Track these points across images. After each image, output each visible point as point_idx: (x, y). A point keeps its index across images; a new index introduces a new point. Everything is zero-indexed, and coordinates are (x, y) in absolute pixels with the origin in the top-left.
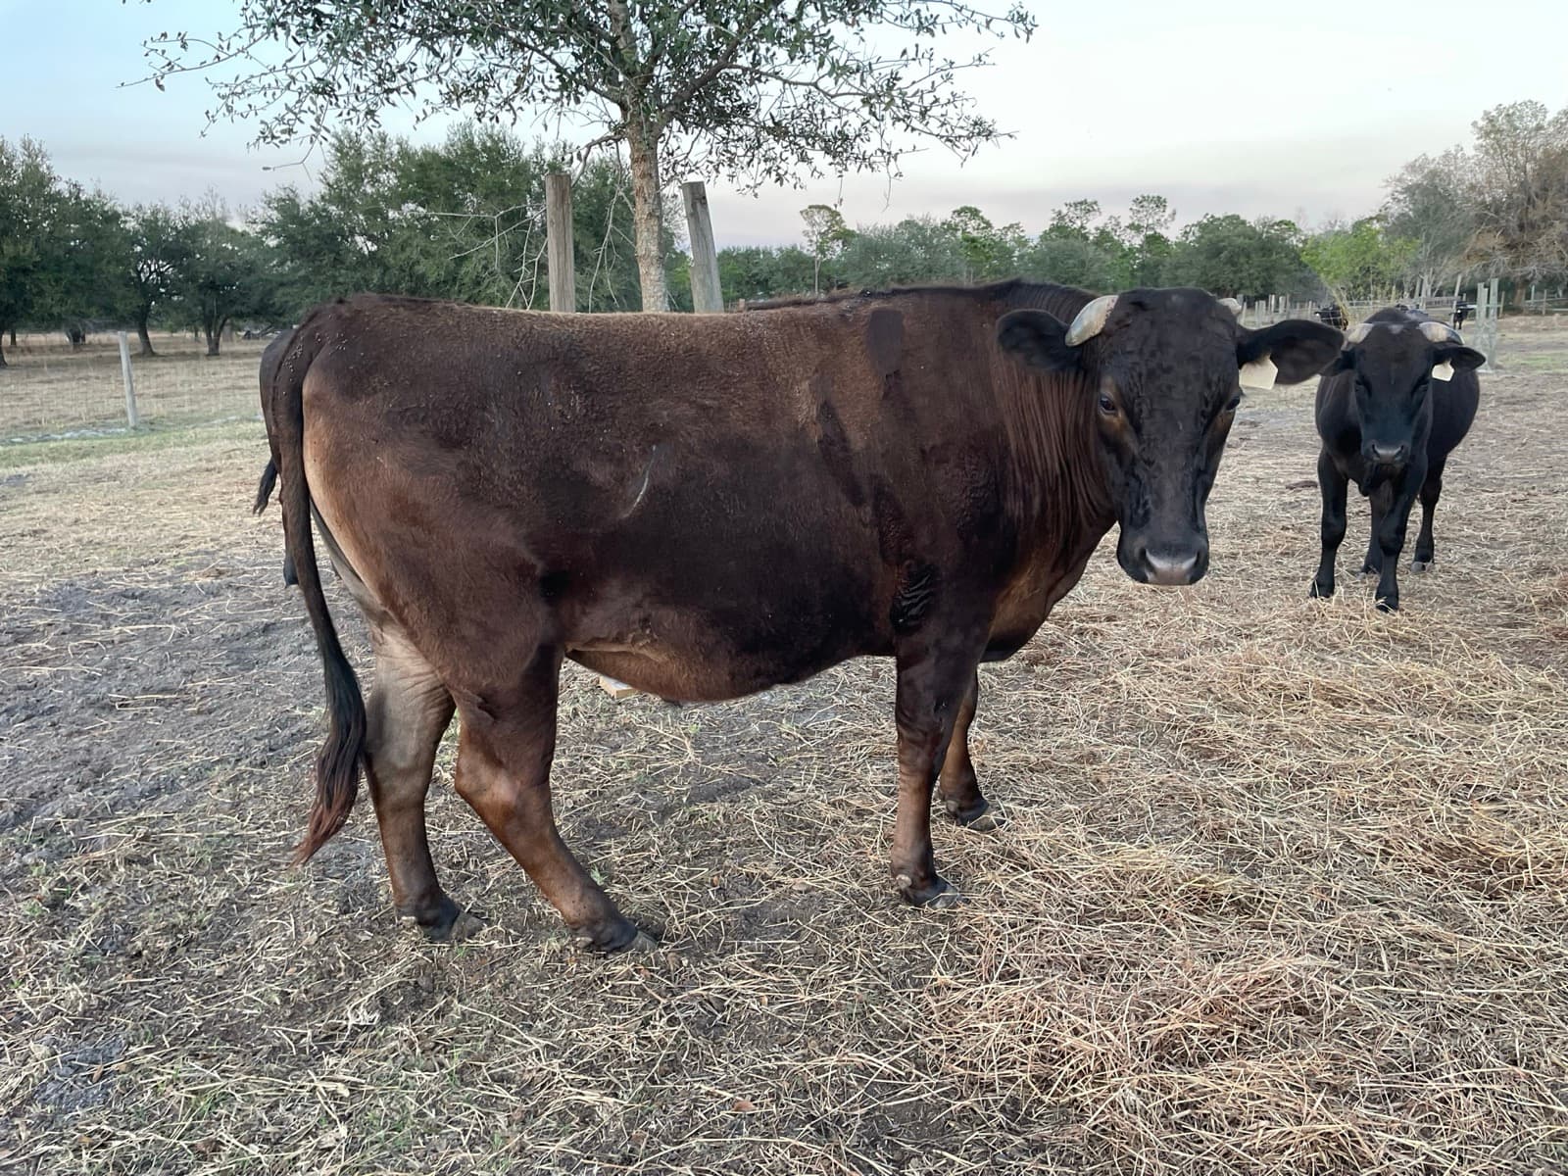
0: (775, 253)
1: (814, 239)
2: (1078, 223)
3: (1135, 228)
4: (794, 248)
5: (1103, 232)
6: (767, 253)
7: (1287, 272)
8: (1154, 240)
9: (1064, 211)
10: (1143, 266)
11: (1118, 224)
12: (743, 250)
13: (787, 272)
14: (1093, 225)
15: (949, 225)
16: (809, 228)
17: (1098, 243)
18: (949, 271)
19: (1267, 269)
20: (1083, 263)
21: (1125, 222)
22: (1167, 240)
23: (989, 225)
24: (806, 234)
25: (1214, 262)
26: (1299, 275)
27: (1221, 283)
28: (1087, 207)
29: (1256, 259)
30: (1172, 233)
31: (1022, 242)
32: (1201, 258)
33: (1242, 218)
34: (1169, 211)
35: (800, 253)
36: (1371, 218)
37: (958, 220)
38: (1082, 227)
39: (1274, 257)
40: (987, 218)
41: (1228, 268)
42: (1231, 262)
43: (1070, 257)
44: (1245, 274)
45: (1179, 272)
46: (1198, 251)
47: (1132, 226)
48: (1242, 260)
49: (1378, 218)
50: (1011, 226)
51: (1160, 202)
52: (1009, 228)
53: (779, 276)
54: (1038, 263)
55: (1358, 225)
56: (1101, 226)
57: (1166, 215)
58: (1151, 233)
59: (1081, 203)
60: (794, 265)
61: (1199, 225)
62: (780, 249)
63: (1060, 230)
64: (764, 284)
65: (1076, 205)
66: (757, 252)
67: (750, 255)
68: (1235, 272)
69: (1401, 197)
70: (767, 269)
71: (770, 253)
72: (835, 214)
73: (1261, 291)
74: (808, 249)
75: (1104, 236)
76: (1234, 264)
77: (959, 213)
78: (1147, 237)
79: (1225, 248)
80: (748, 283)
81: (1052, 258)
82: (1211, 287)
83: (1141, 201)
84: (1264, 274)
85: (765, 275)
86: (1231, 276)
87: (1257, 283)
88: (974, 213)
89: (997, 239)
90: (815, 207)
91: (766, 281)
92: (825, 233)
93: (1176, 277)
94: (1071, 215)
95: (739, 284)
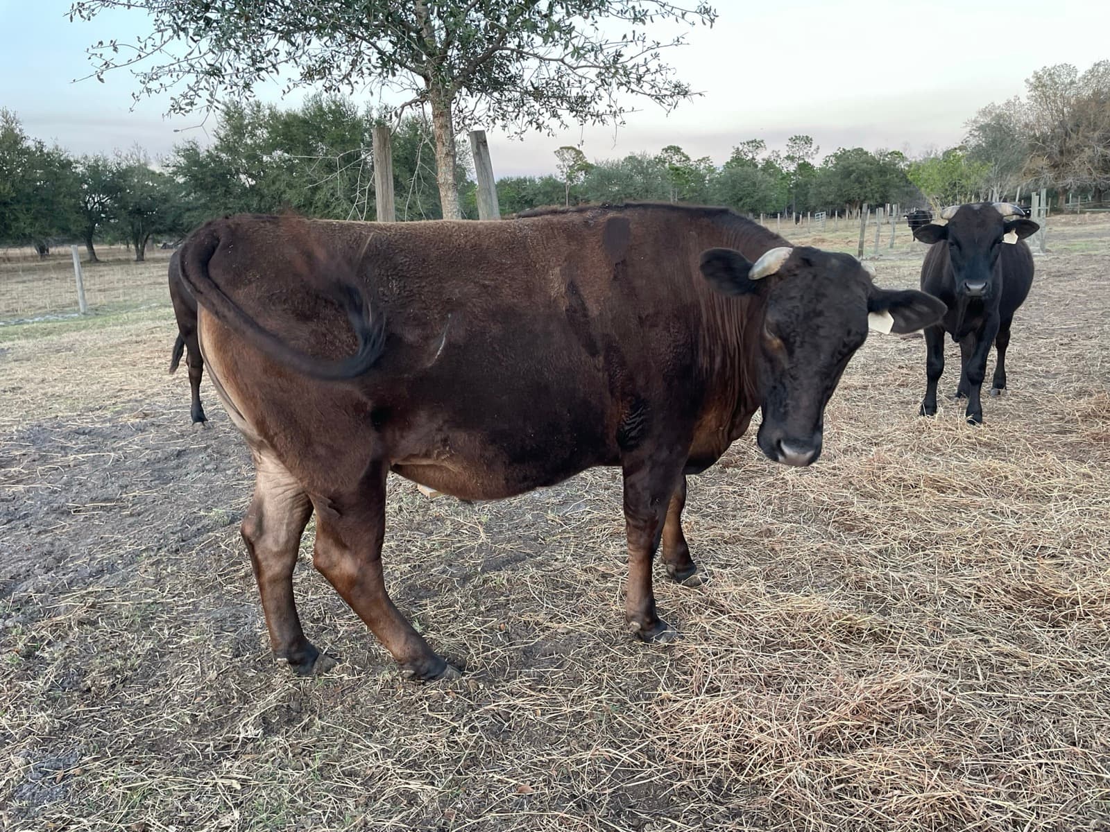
0: (537, 181)
1: (565, 170)
2: (750, 155)
3: (790, 158)
4: (551, 178)
5: (767, 162)
6: (532, 181)
7: (898, 187)
8: (804, 167)
9: (741, 148)
10: (797, 185)
11: (778, 156)
12: (514, 180)
13: (546, 194)
14: (761, 157)
15: (660, 159)
16: (561, 163)
17: (764, 169)
18: (660, 192)
19: (884, 186)
20: (754, 184)
21: (784, 154)
22: (813, 167)
23: (688, 159)
24: (559, 167)
25: (846, 181)
26: (906, 189)
27: (851, 196)
28: (757, 144)
29: (875, 178)
30: (817, 162)
31: (711, 170)
32: (838, 179)
33: (865, 150)
34: (814, 147)
35: (555, 181)
36: (956, 148)
37: (666, 155)
38: (753, 158)
39: (888, 177)
40: (686, 153)
41: (857, 185)
42: (858, 181)
43: (745, 180)
44: (868, 189)
45: (822, 189)
46: (834, 174)
47: (788, 158)
48: (866, 179)
49: (961, 148)
50: (704, 159)
51: (808, 141)
52: (702, 160)
53: (540, 197)
54: (723, 184)
55: (947, 154)
56: (766, 157)
57: (812, 149)
58: (802, 162)
59: (752, 142)
60: (551, 189)
61: (835, 155)
62: (541, 178)
63: (738, 160)
64: (530, 203)
65: (749, 143)
66: (525, 180)
67: (520, 183)
68: (861, 188)
69: (976, 133)
70: (532, 192)
71: (534, 181)
72: (579, 153)
73: (879, 200)
74: (561, 178)
75: (769, 164)
76: (860, 183)
77: (666, 150)
78: (799, 165)
79: (853, 171)
80: (519, 202)
81: (732, 181)
82: (845, 199)
83: (794, 140)
84: (882, 189)
85: (531, 197)
86: (859, 191)
87: (877, 196)
88: (677, 150)
89: (694, 168)
90: (565, 148)
91: (532, 200)
92: (572, 167)
93: (820, 193)
94: (745, 150)
95: (512, 203)
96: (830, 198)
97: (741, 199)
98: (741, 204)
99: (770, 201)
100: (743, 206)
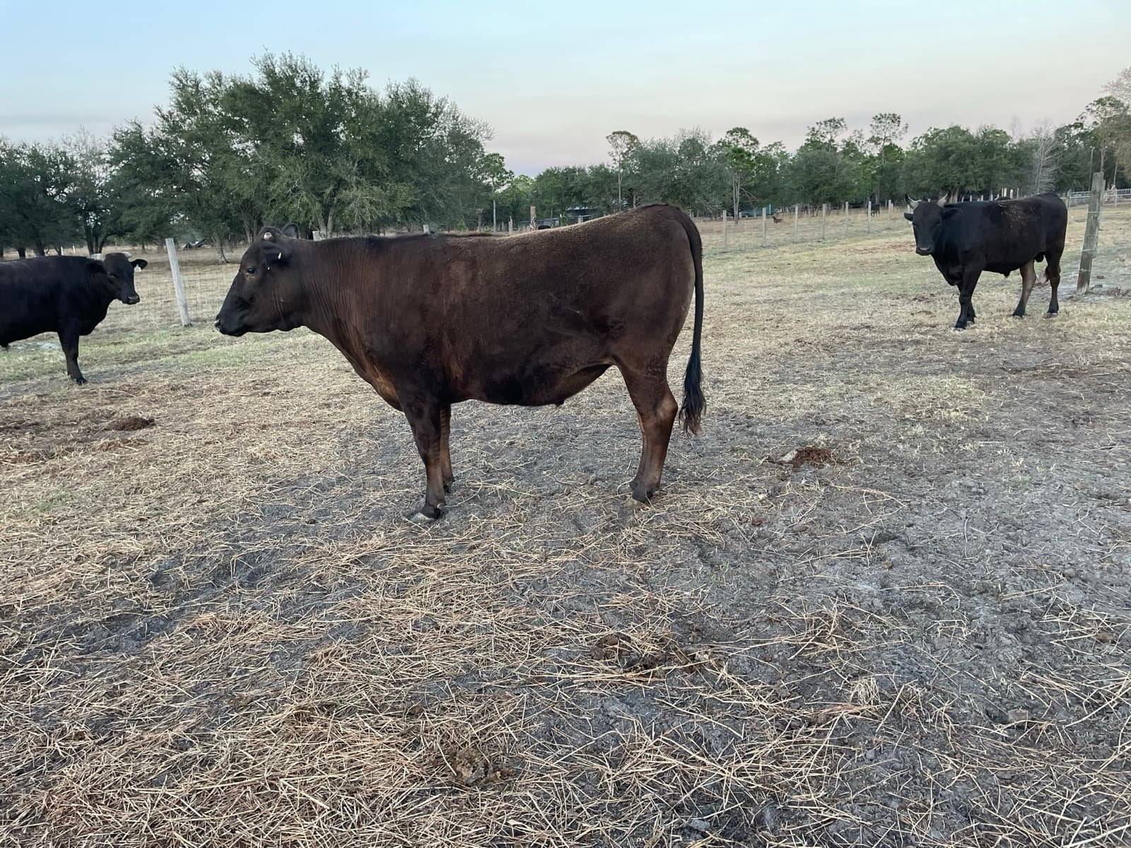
0: (587, 170)
1: (617, 158)
2: (829, 137)
3: (875, 140)
4: (602, 166)
5: (848, 144)
6: (582, 171)
7: (1005, 170)
8: (890, 150)
9: (817, 128)
10: (881, 171)
11: (861, 136)
12: (562, 169)
13: (596, 184)
14: (840, 139)
15: (724, 143)
16: (613, 150)
17: (845, 152)
18: (716, 176)
19: (989, 169)
20: (833, 169)
21: (867, 136)
22: (900, 149)
23: (756, 142)
24: (611, 154)
25: (943, 164)
26: (1016, 172)
27: (950, 181)
28: (835, 124)
29: (979, 159)
30: (904, 144)
31: (783, 156)
32: (933, 161)
33: (963, 128)
34: (902, 125)
35: (606, 170)
36: (1070, 126)
37: (731, 138)
38: (832, 140)
39: (995, 158)
40: (755, 136)
41: (956, 169)
42: (956, 162)
43: (823, 164)
44: (970, 173)
45: (915, 173)
46: (930, 156)
47: (871, 140)
48: (968, 161)
49: (1076, 126)
50: (775, 144)
51: (895, 119)
52: (773, 146)
53: (590, 189)
54: (797, 170)
55: (1060, 131)
56: (847, 138)
57: (900, 128)
58: (887, 144)
59: (830, 121)
60: (602, 178)
61: (926, 136)
62: (591, 168)
63: (814, 144)
64: (579, 196)
65: (825, 122)
66: (573, 171)
67: (570, 173)
68: (962, 172)
69: (1094, 108)
70: (581, 183)
71: (583, 171)
72: (633, 138)
73: (983, 185)
74: (612, 165)
75: (850, 147)
76: (960, 165)
77: (731, 133)
78: (885, 147)
79: (952, 152)
80: (566, 195)
81: (809, 166)
82: (942, 184)
83: (879, 119)
84: (986, 173)
85: (579, 188)
86: (958, 175)
87: (981, 180)
88: (744, 132)
89: (763, 154)
90: (618, 133)
91: (580, 192)
92: (626, 153)
93: (912, 178)
94: (822, 131)
95: (559, 195)
96: (924, 184)
97: (817, 187)
98: (817, 192)
99: (851, 189)
100: (819, 195)
